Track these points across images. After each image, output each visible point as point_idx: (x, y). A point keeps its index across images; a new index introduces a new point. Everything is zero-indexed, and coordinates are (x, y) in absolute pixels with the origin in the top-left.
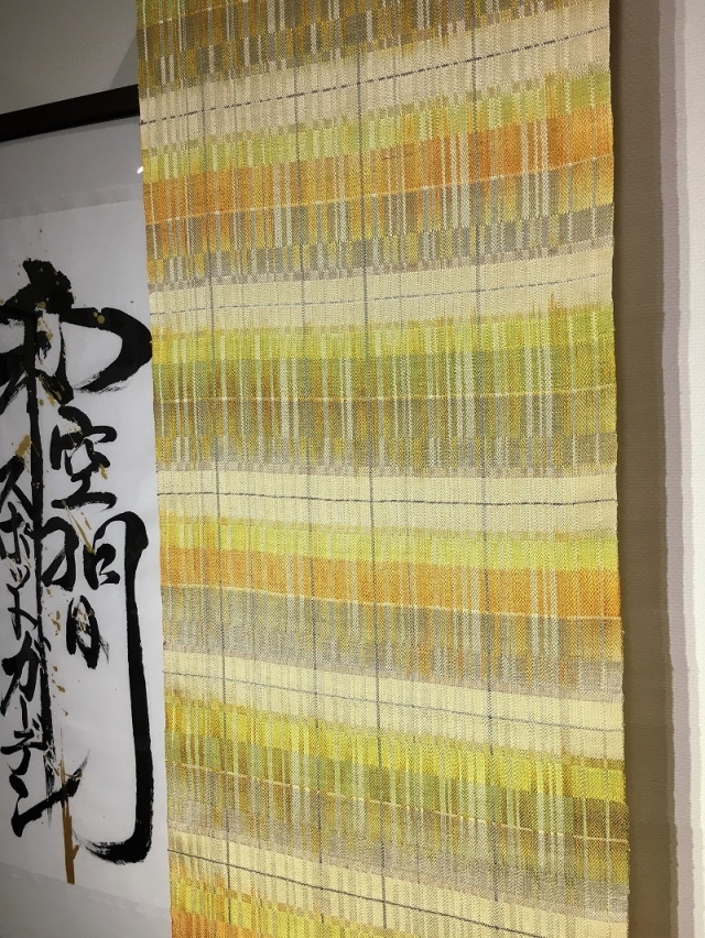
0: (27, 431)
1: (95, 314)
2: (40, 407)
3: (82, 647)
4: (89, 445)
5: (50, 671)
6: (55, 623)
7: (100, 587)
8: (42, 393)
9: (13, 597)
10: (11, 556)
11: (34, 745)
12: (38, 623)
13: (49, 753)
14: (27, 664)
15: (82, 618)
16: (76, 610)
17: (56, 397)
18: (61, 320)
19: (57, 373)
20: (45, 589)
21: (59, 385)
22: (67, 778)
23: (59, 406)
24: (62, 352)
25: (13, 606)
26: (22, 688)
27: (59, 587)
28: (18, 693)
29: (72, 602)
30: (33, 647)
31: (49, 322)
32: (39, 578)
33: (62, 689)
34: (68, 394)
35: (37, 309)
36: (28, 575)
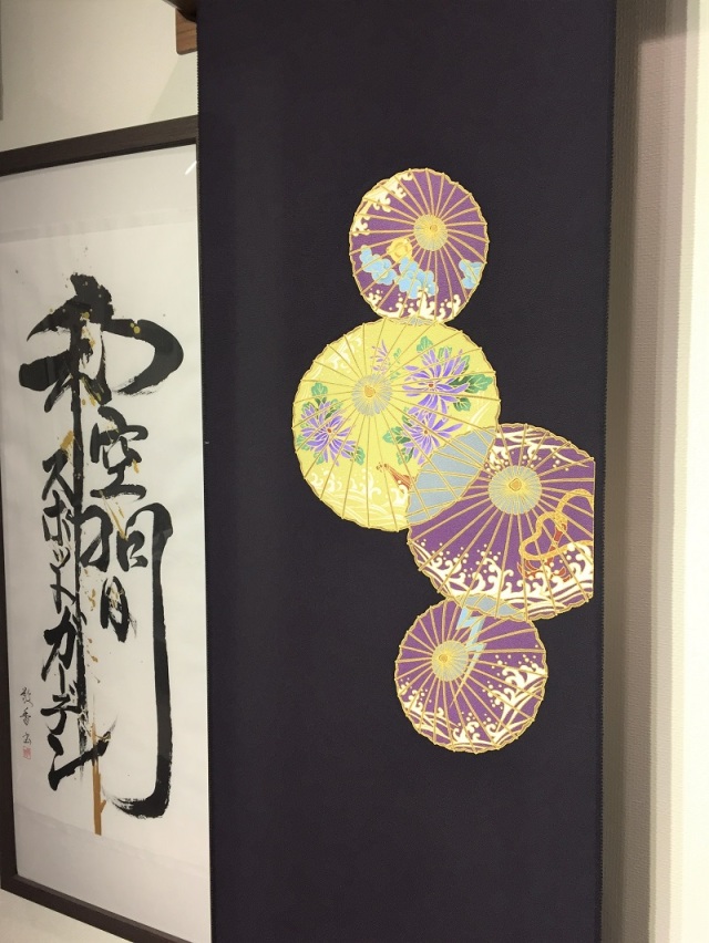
0: (71, 426)
1: (132, 325)
2: (82, 406)
3: (114, 622)
4: (124, 442)
5: (85, 643)
6: (90, 599)
7: (130, 569)
8: (84, 394)
9: (54, 575)
10: (55, 538)
11: (70, 708)
12: (76, 599)
13: (83, 716)
14: (66, 635)
15: (115, 597)
16: (109, 589)
17: (96, 398)
18: (103, 329)
19: (97, 376)
20: (82, 569)
21: (100, 387)
22: (97, 739)
23: (98, 406)
24: (103, 358)
25: (55, 583)
26: (61, 657)
27: (95, 568)
28: (57, 661)
29: (106, 582)
30: (71, 620)
31: (92, 331)
32: (78, 559)
33: (95, 659)
34: (107, 396)
35: (81, 319)
36: (69, 556)
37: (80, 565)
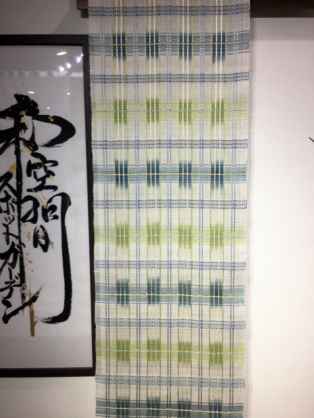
0: (14, 162)
1: (49, 118)
2: (21, 153)
3: (41, 245)
4: (45, 168)
5: (24, 255)
6: (27, 237)
7: (50, 221)
8: (22, 147)
9: (5, 228)
10: (5, 212)
11: (15, 286)
12: (19, 237)
13: (23, 288)
14: (12, 254)
15: (41, 234)
16: (38, 231)
17: (30, 149)
18: (33, 119)
19: (30, 139)
20: (22, 224)
21: (31, 144)
22: (32, 296)
23: (31, 152)
24: (33, 131)
25: (5, 231)
26: (9, 264)
27: (30, 222)
28: (7, 266)
29: (36, 228)
30: (16, 247)
31: (27, 119)
32: (19, 220)
33: (30, 262)
34: (36, 147)
35: (21, 114)
36: (13, 219)
37: (21, 222)
